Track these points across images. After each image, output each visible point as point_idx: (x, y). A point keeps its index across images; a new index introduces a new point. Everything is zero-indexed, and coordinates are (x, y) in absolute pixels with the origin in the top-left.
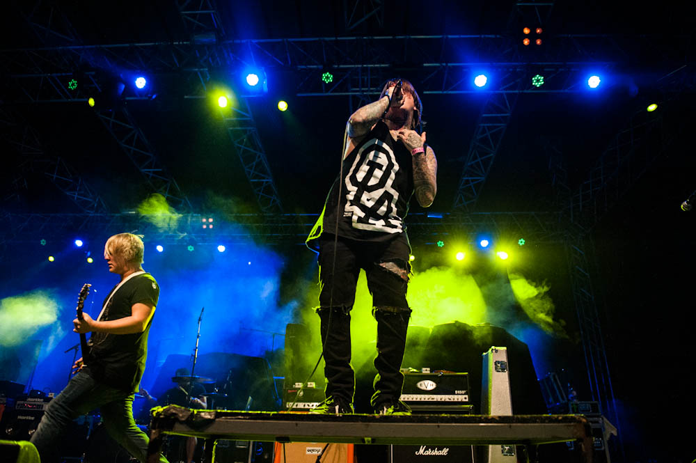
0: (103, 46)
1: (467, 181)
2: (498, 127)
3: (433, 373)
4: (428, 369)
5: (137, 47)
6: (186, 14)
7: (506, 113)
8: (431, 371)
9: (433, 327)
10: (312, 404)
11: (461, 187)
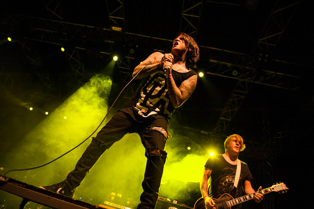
0: (74, 24)
1: (223, 120)
2: (240, 97)
3: (178, 205)
4: (176, 202)
5: (88, 27)
6: (111, 18)
7: (245, 91)
8: (177, 203)
9: (187, 182)
10: (117, 205)
11: (219, 122)
